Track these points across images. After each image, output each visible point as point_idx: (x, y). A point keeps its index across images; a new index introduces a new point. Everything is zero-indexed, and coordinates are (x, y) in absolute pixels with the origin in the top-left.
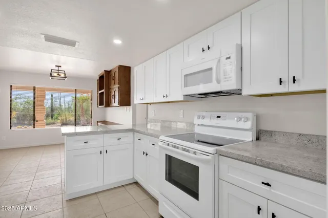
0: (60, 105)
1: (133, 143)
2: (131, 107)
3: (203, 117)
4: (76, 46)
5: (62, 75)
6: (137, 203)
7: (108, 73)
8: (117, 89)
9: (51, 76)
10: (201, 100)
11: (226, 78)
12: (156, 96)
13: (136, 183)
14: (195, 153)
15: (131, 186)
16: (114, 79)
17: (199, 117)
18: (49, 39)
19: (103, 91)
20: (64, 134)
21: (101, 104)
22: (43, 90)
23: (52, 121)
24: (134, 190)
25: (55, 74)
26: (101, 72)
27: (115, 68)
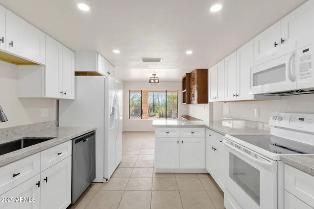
0: (159, 102)
1: (205, 138)
2: (208, 104)
3: (281, 119)
4: (161, 61)
5: (157, 81)
6: (206, 191)
7: (189, 75)
8: (196, 89)
9: (150, 82)
10: (281, 99)
11: (302, 75)
12: (227, 96)
13: (209, 174)
14: (256, 156)
15: (202, 176)
16: (194, 81)
17: (275, 118)
18: (146, 60)
19: (185, 90)
20: (153, 126)
21: (184, 102)
22: (147, 92)
23: (154, 114)
24: (205, 180)
25: (152, 81)
26: (184, 75)
27: (193, 71)
